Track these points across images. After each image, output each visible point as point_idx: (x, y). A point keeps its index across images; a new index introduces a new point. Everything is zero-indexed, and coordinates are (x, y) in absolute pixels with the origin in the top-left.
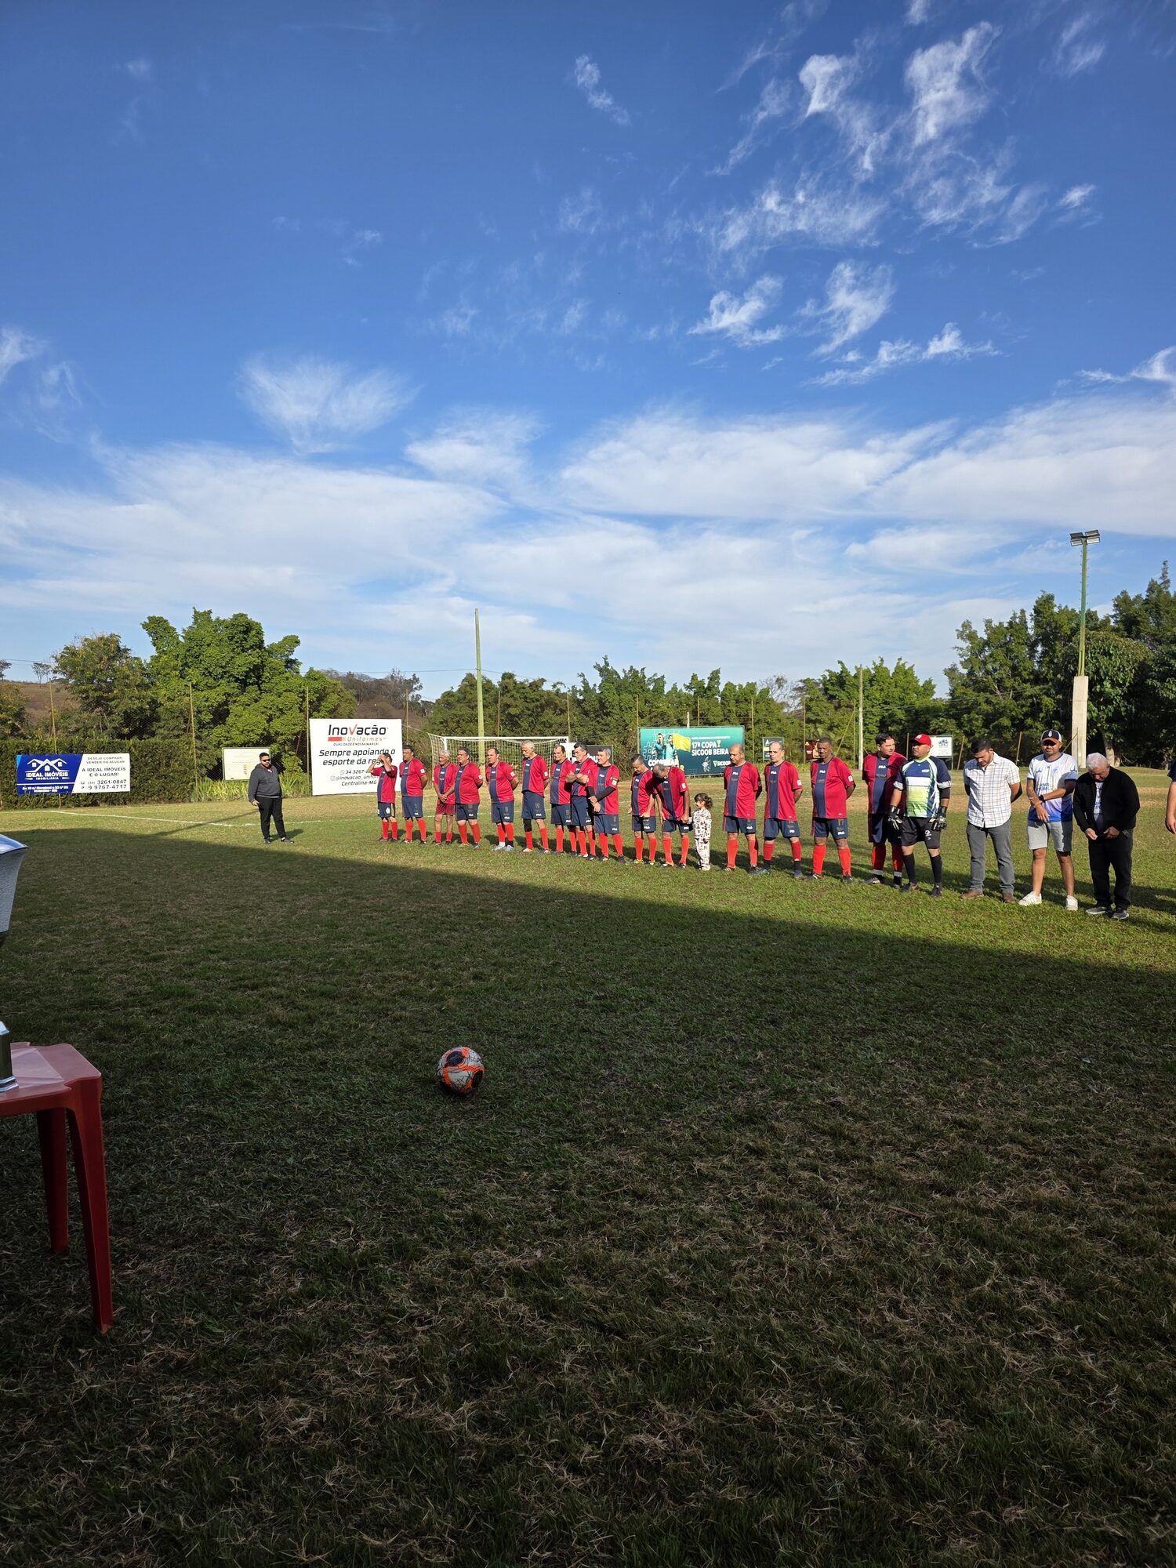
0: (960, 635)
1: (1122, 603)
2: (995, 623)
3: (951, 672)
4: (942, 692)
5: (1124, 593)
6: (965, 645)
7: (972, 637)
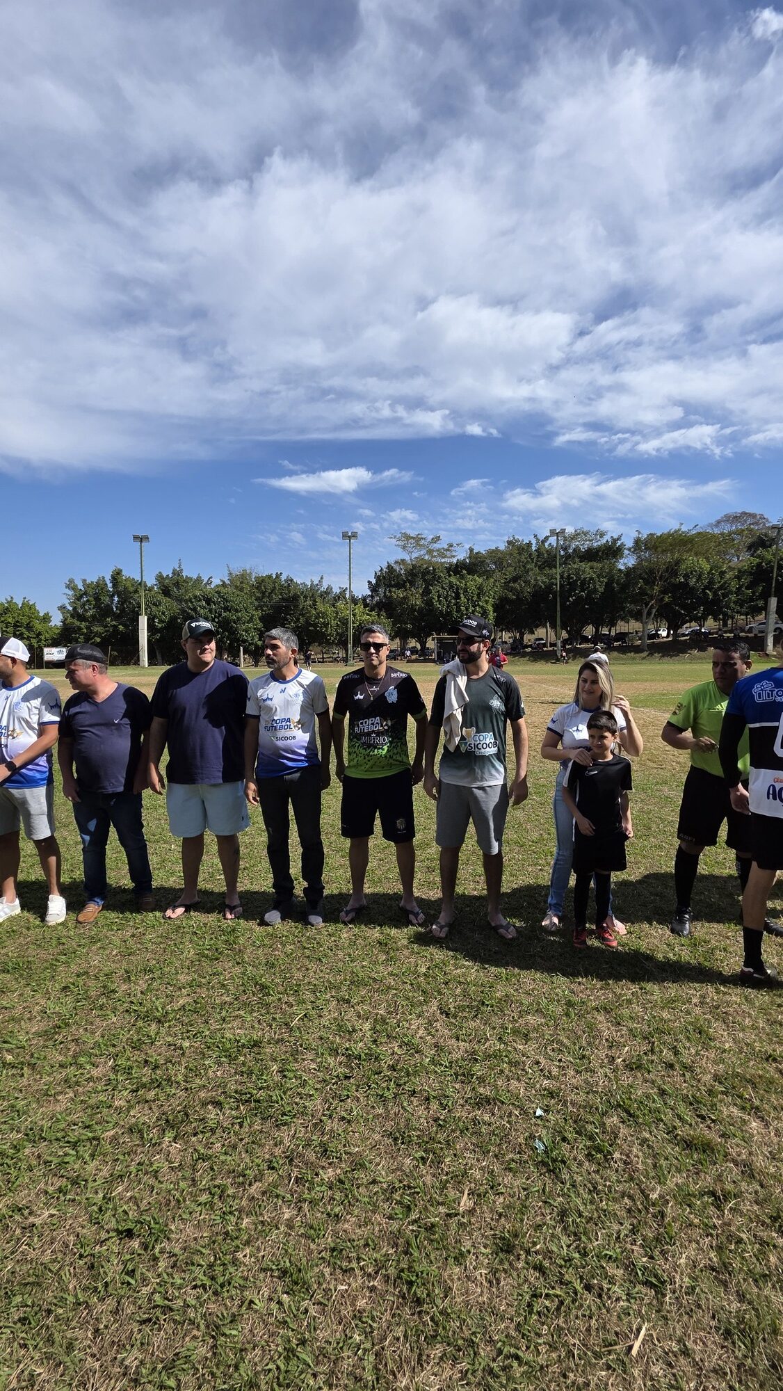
0: (68, 587)
1: (160, 578)
2: (88, 581)
3: (62, 608)
4: (57, 620)
5: (160, 573)
6: (71, 593)
7: (74, 589)
